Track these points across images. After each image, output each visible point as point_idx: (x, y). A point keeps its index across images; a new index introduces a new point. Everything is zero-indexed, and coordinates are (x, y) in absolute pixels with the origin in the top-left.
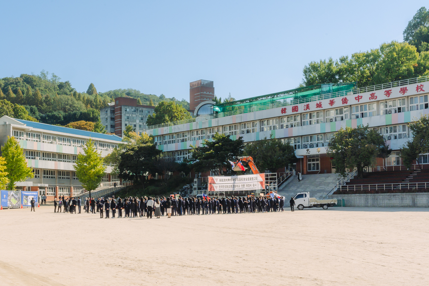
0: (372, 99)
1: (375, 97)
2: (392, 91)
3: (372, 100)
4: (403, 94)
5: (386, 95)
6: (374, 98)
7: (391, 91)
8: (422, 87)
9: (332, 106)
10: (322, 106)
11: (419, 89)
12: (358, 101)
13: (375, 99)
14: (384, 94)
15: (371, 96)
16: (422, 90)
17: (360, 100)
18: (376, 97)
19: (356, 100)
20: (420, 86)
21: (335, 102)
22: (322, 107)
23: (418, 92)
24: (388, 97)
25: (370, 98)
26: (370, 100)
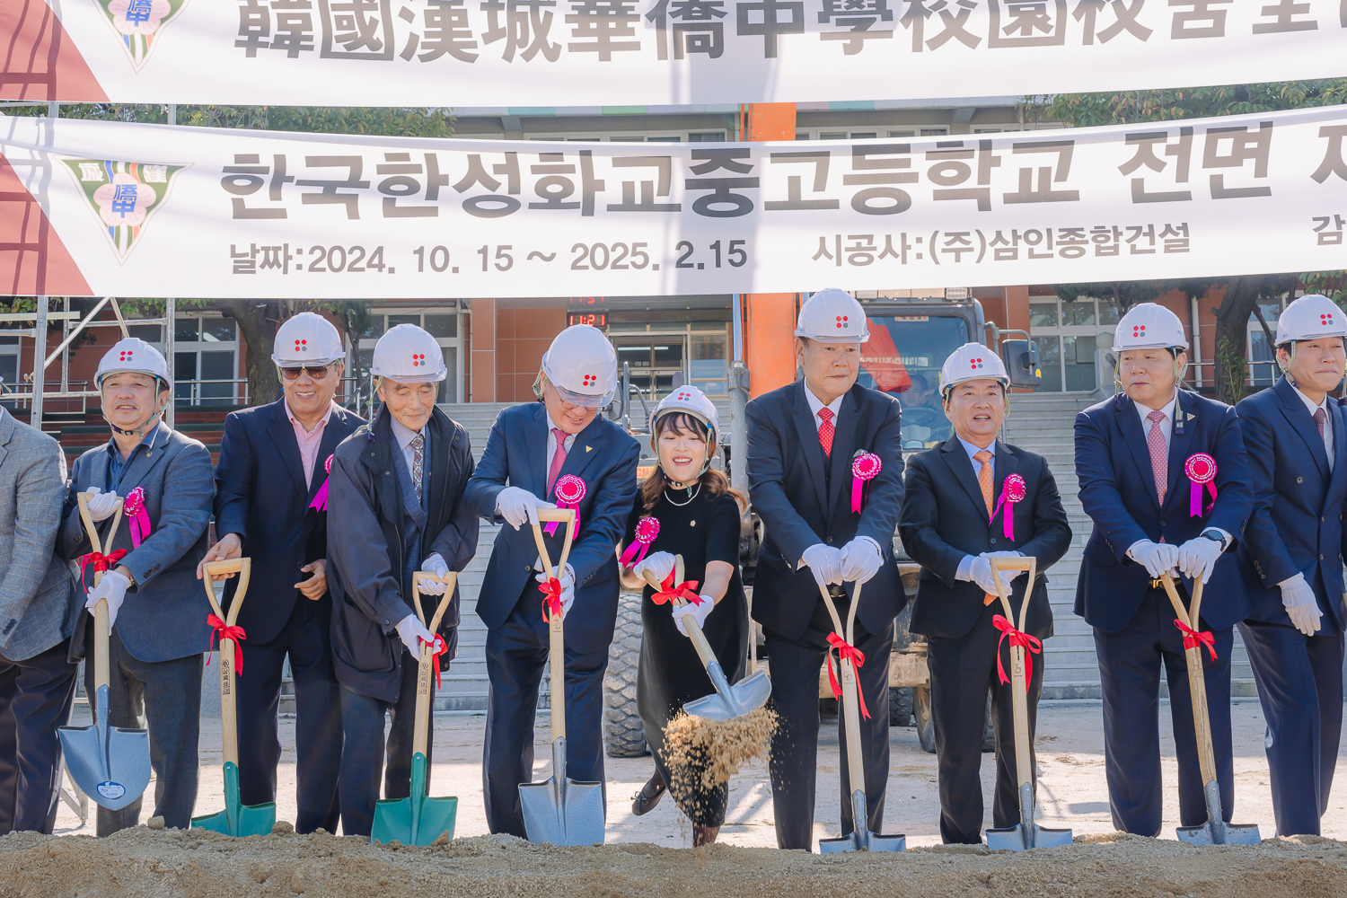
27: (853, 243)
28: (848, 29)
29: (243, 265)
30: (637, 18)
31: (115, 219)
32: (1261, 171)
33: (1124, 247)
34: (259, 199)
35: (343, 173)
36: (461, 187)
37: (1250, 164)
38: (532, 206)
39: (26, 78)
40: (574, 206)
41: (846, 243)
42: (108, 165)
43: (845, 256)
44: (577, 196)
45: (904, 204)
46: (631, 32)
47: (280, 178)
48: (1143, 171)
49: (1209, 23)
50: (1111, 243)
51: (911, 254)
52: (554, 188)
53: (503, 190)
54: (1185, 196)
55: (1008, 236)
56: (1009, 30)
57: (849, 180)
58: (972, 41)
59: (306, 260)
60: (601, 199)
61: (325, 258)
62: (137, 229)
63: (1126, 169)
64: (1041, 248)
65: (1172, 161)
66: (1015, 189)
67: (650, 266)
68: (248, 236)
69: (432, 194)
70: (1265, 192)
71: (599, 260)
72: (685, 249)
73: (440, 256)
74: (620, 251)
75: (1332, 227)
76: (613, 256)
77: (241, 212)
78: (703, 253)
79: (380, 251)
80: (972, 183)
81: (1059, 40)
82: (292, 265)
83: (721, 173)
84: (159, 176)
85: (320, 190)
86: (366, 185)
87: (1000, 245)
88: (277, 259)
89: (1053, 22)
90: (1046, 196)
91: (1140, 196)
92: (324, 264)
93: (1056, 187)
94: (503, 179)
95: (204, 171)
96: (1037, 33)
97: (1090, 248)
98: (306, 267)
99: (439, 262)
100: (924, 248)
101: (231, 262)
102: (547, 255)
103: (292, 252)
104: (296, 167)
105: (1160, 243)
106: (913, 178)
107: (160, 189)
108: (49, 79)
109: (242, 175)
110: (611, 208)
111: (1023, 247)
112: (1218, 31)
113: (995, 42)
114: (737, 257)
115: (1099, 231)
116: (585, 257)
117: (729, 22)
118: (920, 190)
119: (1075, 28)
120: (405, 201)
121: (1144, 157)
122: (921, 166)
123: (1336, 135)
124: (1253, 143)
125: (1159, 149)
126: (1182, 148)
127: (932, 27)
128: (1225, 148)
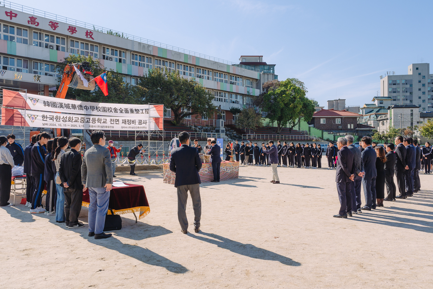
0: (32, 23)
1: (36, 24)
3: (30, 25)
4: (71, 34)
5: (52, 27)
7: (57, 24)
8: (91, 34)
11: (88, 35)
12: (11, 19)
13: (36, 25)
14: (49, 25)
15: (31, 19)
16: (91, 37)
17: (13, 18)
18: (38, 24)
19: (7, 15)
20: (89, 33)
23: (87, 37)
24: (54, 30)
25: (29, 21)
26: (29, 23)
27: (92, 126)
28: (92, 109)
29: (43, 125)
30: (76, 107)
31: (32, 120)
34: (45, 119)
35: (52, 117)
36: (62, 119)
37: (118, 122)
38: (68, 121)
39: (24, 107)
42: (31, 115)
44: (71, 120)
45: (95, 123)
47: (47, 117)
48: (111, 122)
51: (96, 127)
52: (69, 119)
53: (65, 119)
54: (114, 124)
55: (103, 126)
57: (92, 121)
58: (101, 111)
60: (73, 121)
61: (51, 125)
62: (34, 121)
63: (110, 121)
65: (113, 121)
67: (77, 127)
68: (44, 122)
69: (60, 120)
70: (119, 124)
72: (79, 126)
74: (75, 125)
75: (122, 128)
77: (43, 120)
78: (81, 126)
79: (55, 125)
80: (100, 121)
81: (107, 112)
83: (83, 119)
84: (36, 116)
85: (50, 119)
86: (54, 118)
88: (46, 124)
90: (105, 123)
91: (111, 123)
94: (65, 118)
95: (40, 116)
98: (49, 125)
99: (61, 125)
102: (69, 125)
104: (48, 116)
106: (96, 121)
107: (36, 118)
108: (25, 107)
109: (43, 117)
112: (117, 112)
114: (83, 126)
115: (108, 126)
116: (72, 126)
117: (83, 108)
118: (97, 122)
119: (108, 111)
120: (57, 120)
121: (111, 121)
122: (97, 120)
123: (123, 120)
124: (118, 120)
125: (112, 120)
126: (113, 120)
127: (98, 110)
128: (116, 120)
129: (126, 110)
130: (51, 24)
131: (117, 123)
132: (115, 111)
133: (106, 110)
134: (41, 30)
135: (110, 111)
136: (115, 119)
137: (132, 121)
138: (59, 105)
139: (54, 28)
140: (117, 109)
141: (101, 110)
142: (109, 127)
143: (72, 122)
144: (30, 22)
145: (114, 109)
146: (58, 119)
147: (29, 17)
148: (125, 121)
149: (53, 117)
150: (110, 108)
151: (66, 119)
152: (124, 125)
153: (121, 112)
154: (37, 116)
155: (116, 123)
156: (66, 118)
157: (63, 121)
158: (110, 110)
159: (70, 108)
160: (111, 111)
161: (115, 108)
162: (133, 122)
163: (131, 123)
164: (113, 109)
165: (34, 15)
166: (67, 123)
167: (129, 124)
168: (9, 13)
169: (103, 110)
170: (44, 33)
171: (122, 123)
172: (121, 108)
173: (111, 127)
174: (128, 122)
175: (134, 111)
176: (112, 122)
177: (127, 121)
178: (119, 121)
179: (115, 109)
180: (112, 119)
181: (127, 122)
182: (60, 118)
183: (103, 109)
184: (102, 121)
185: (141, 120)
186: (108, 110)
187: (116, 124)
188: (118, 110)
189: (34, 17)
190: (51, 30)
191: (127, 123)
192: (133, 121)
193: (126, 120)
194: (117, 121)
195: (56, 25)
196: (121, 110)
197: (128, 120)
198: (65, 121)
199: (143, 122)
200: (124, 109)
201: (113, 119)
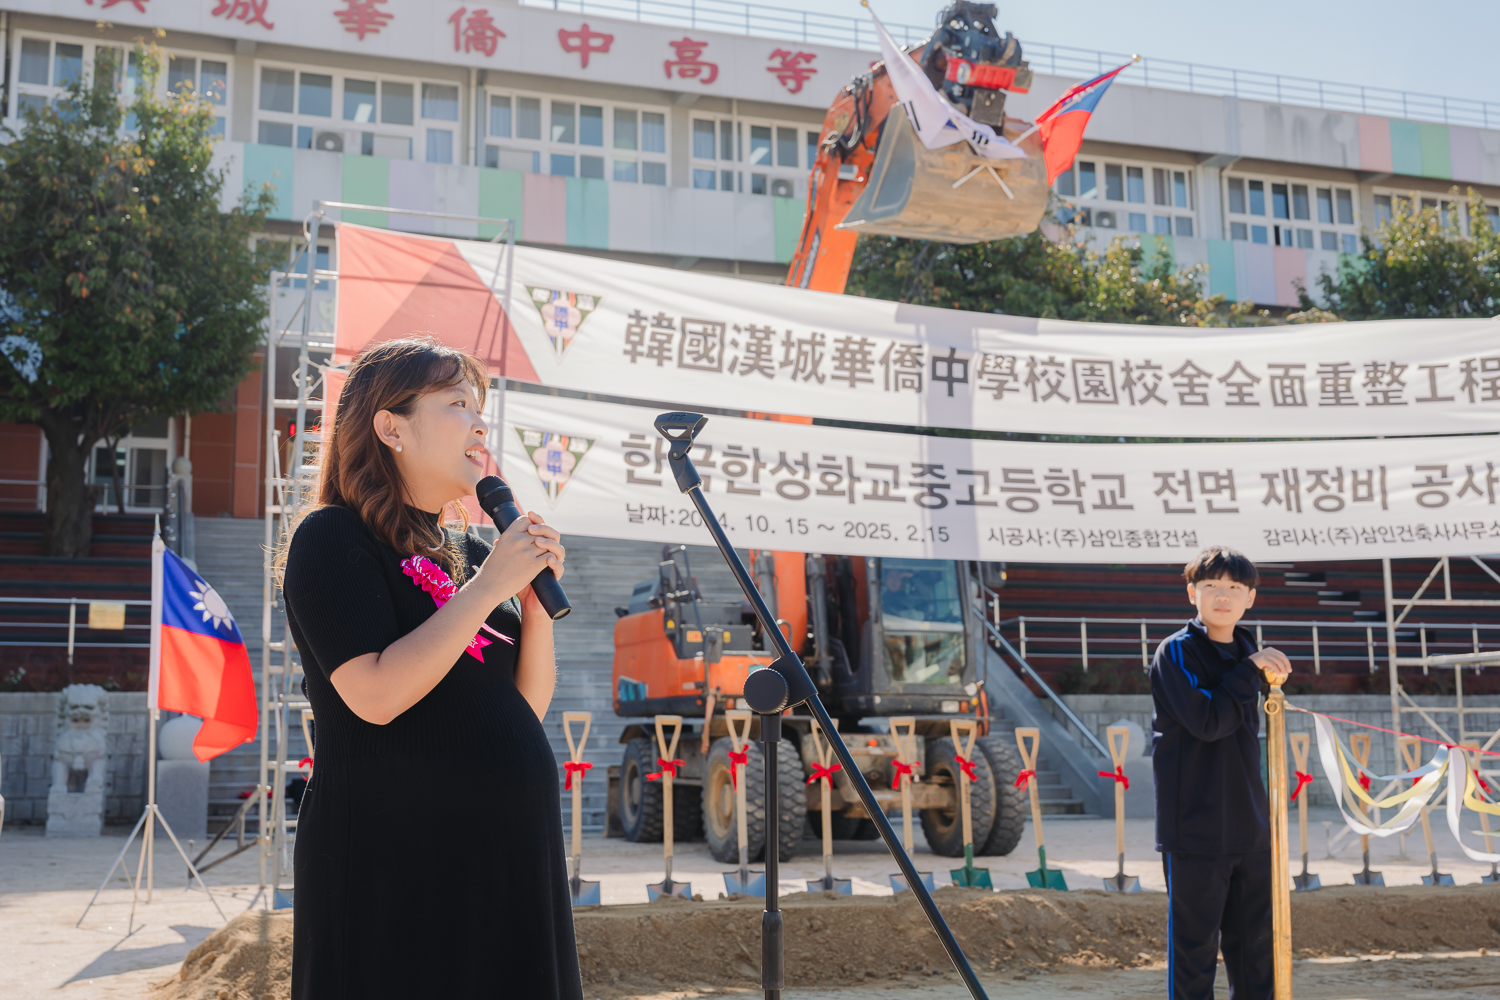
0: (682, 74)
1: (706, 73)
2: (813, 64)
3: (677, 84)
5: (783, 80)
6: (697, 72)
7: (808, 62)
9: (361, 37)
10: (268, 16)
12: (585, 63)
13: (704, 82)
14: (771, 69)
15: (679, 53)
17: (594, 57)
18: (714, 69)
19: (568, 49)
21: (390, 16)
22: (270, 26)
24: (793, 91)
25: (668, 65)
26: (669, 74)
27: (1010, 533)
28: (994, 384)
29: (635, 518)
30: (872, 363)
31: (548, 476)
32: (1233, 498)
33: (1163, 544)
35: (699, 454)
36: (772, 472)
37: (1226, 493)
38: (819, 492)
40: (842, 493)
41: (1006, 532)
43: (1007, 540)
44: (844, 485)
45: (1035, 507)
46: (869, 371)
47: (659, 456)
48: (1167, 495)
49: (1199, 399)
50: (1155, 540)
51: (1044, 541)
52: (831, 478)
53: (799, 476)
54: (1192, 511)
55: (1097, 533)
56: (1087, 394)
57: (1003, 489)
58: (1066, 399)
59: (678, 517)
60: (860, 490)
61: (689, 518)
62: (562, 485)
63: (1158, 493)
64: (1116, 541)
65: (1182, 489)
66: (1098, 501)
67: (892, 539)
68: (639, 497)
69: (756, 479)
70: (1236, 511)
71: (862, 532)
72: (912, 530)
73: (762, 521)
74: (873, 528)
75: (1273, 536)
76: (871, 530)
77: (631, 478)
78: (923, 533)
79: (724, 516)
80: (1072, 496)
81: (1116, 401)
82: (667, 520)
83: (929, 475)
84: (580, 447)
86: (713, 465)
87: (1093, 538)
88: (659, 516)
89: (1110, 391)
90: (1115, 506)
91: (1168, 509)
92: (688, 521)
93: (1120, 501)
94: (800, 468)
95: (608, 447)
96: (1102, 397)
97: (1144, 542)
98: (677, 521)
99: (763, 526)
100: (1051, 537)
101: (626, 515)
102: (829, 526)
103: (667, 511)
105: (1182, 542)
106: (1038, 491)
107: (579, 458)
109: (634, 450)
110: (866, 497)
111: (1106, 541)
112: (1205, 402)
113: (1079, 400)
114: (944, 537)
115: (1148, 533)
116: (852, 529)
117: (926, 372)
118: (1044, 498)
119: (1123, 396)
120: (740, 483)
121: (1166, 486)
122: (1042, 484)
123: (1270, 478)
124: (1225, 481)
125: (1173, 482)
126: (1186, 482)
127: (1042, 388)
128: (1210, 483)
129: (1286, 376)
130: (777, 63)
131: (1222, 499)
132: (1182, 395)
133: (1108, 384)
134: (727, 103)
135: (1139, 392)
136: (1202, 476)
137: (1356, 484)
138: (741, 354)
139: (792, 84)
140: (1200, 373)
141: (1067, 387)
142: (1152, 539)
143: (852, 501)
144: (675, 69)
145: (1180, 372)
146: (743, 472)
147: (673, 44)
148: (1293, 486)
149: (707, 456)
150: (1148, 365)
151: (807, 477)
152: (1278, 516)
153: (1241, 395)
154: (590, 443)
155: (1209, 503)
156: (804, 463)
157: (780, 489)
158: (1138, 383)
159: (821, 370)
160: (1151, 393)
161: (1189, 363)
162: (1363, 491)
163: (1347, 496)
164: (1173, 375)
165: (693, 31)
166: (818, 508)
167: (1325, 504)
168: (573, 35)
169: (1083, 388)
170: (748, 122)
171: (1266, 502)
172: (1238, 365)
173: (1172, 541)
174: (1319, 491)
175: (1358, 379)
176: (1178, 501)
177: (1306, 482)
178: (1231, 487)
179: (1191, 377)
180: (1173, 475)
181: (1310, 490)
182: (759, 464)
183: (1081, 381)
184: (1090, 496)
185: (1444, 470)
186: (1129, 384)
187: (1211, 509)
188: (1213, 383)
189: (696, 38)
190: (780, 94)
191: (1307, 501)
192: (1363, 476)
193: (1302, 474)
194: (1218, 489)
195: (803, 65)
196: (1239, 377)
197: (1318, 475)
198: (798, 491)
199: (1459, 482)
200: (1264, 374)
201: (1180, 476)
